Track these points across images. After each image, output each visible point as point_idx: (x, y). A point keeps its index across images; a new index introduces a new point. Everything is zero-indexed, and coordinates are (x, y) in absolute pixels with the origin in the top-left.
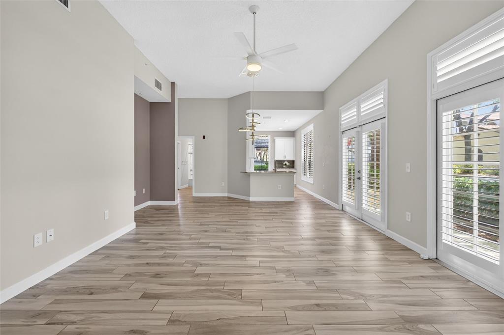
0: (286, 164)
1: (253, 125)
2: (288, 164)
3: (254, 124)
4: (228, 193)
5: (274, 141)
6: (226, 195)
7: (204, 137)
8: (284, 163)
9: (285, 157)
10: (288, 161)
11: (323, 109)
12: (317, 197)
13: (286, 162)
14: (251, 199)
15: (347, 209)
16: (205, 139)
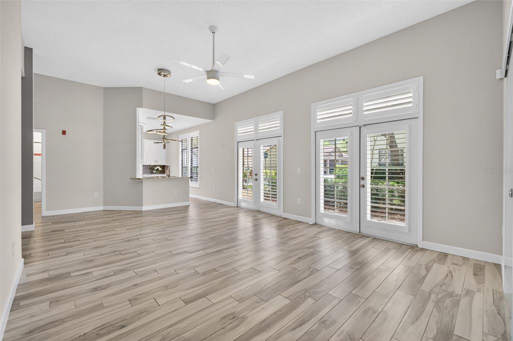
0: (158, 169)
1: (164, 129)
2: (160, 169)
3: (166, 127)
4: (104, 205)
6: (101, 208)
7: (64, 133)
8: (156, 168)
9: (156, 161)
10: (161, 166)
12: (205, 199)
13: (158, 167)
14: (145, 208)
15: (243, 205)
16: (65, 134)
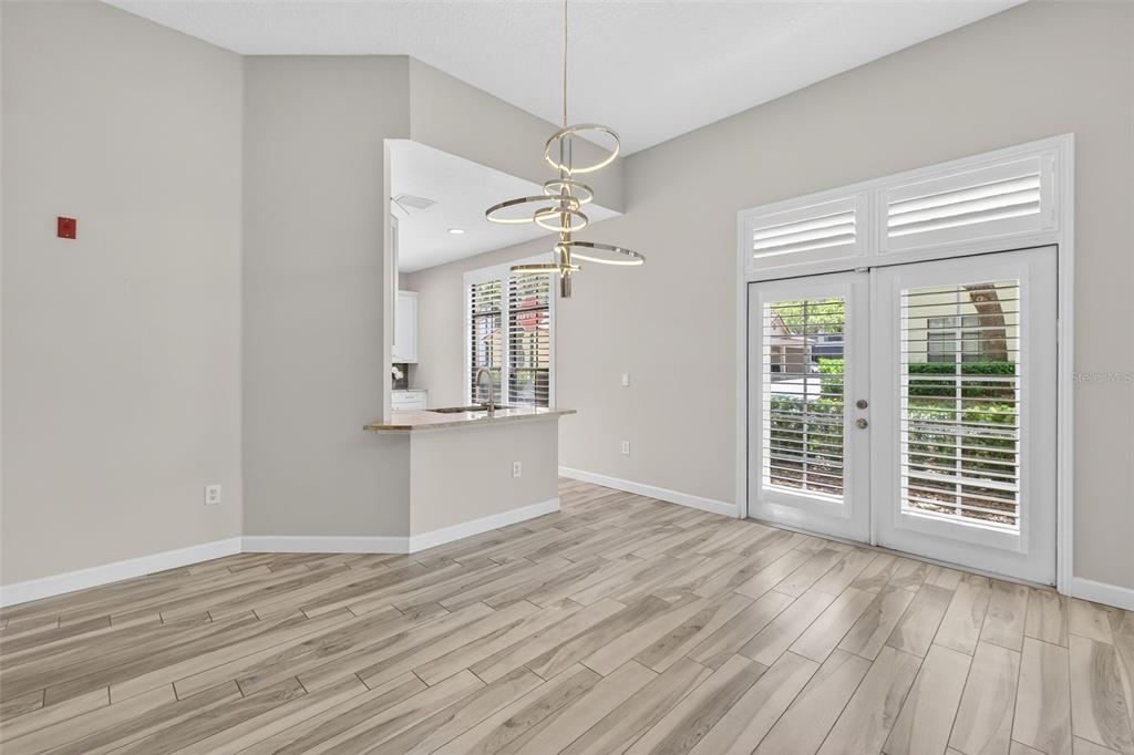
7: (67, 228)
11: (623, 209)
16: (73, 236)
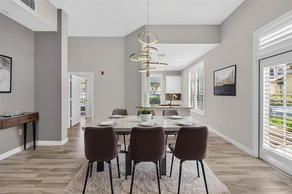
0: (174, 97)
2: (176, 97)
5: (165, 79)
8: (173, 96)
9: (173, 91)
11: (219, 42)
13: (175, 95)
16: (103, 74)
